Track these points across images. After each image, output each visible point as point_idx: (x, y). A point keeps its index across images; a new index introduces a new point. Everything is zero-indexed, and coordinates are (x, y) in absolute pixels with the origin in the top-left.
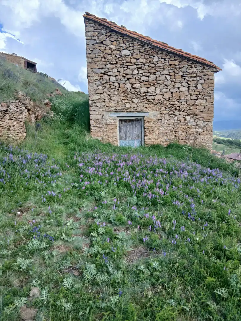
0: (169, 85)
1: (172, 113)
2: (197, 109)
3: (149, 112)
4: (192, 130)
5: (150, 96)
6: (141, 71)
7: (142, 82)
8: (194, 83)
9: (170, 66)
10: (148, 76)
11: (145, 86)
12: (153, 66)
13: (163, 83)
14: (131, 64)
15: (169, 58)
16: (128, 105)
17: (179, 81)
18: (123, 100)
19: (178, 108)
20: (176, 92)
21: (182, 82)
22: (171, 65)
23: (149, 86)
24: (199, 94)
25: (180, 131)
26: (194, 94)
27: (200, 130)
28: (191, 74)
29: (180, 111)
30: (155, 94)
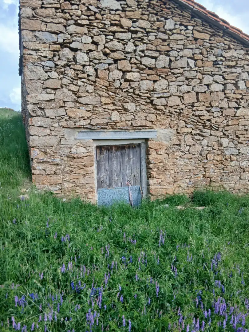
0: (192, 79)
1: (198, 132)
2: (238, 125)
3: (156, 129)
4: (233, 164)
5: (158, 98)
6: (141, 47)
7: (143, 69)
8: (233, 78)
9: (194, 42)
10: (156, 58)
11: (149, 78)
12: (165, 37)
13: (182, 74)
14: (122, 30)
15: (194, 26)
16: (115, 116)
17: (210, 73)
18: (105, 104)
19: (208, 123)
20: (205, 92)
21: (214, 75)
22: (196, 39)
23: (155, 77)
24: (242, 99)
25: (212, 166)
26: (233, 98)
27: (245, 163)
28: (229, 60)
29: (211, 128)
30: (169, 94)
